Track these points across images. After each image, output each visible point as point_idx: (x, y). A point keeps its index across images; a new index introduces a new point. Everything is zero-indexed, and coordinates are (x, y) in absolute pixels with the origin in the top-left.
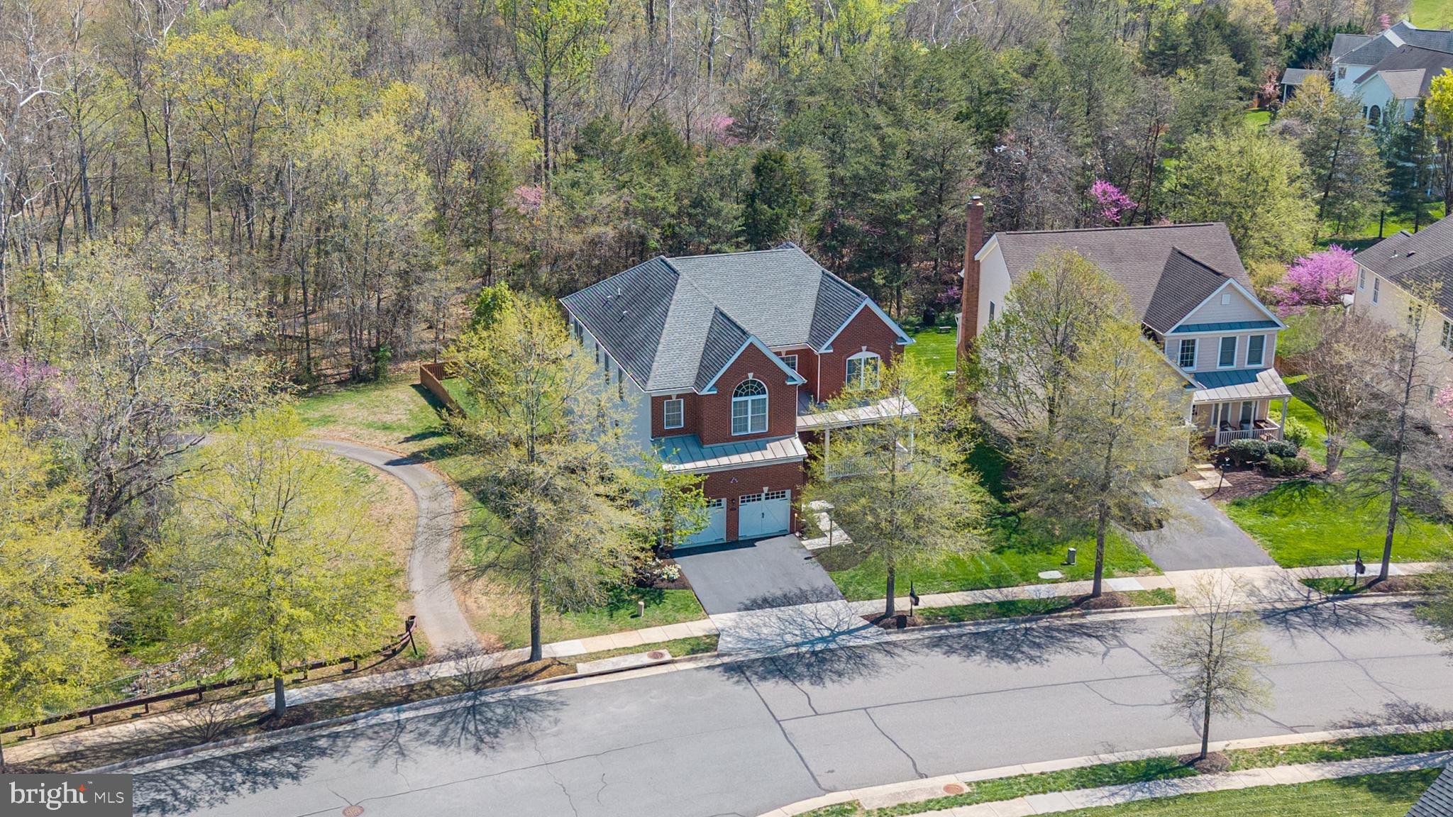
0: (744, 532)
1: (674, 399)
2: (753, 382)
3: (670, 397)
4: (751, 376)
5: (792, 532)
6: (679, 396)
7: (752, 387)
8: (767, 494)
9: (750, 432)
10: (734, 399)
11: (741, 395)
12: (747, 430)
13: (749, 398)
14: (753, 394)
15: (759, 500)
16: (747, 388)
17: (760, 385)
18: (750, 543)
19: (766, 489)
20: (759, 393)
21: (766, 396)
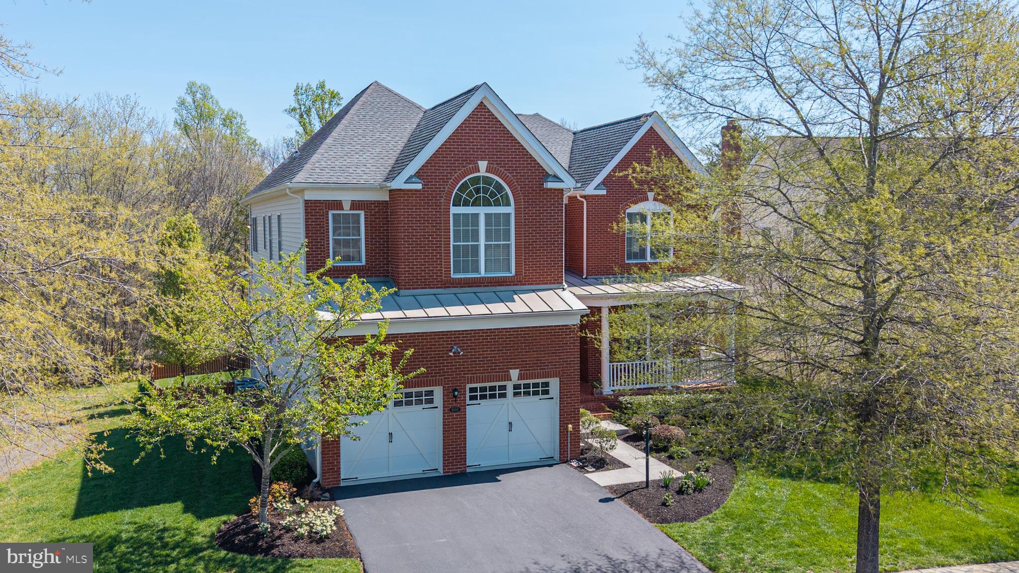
0: (475, 459)
1: (347, 210)
2: (488, 181)
3: (338, 205)
4: (483, 165)
5: (564, 461)
6: (355, 205)
7: (486, 191)
8: (516, 387)
9: (483, 273)
10: (454, 210)
11: (466, 204)
12: (477, 270)
13: (482, 211)
14: (487, 203)
15: (503, 396)
16: (477, 191)
17: (499, 188)
18: (490, 475)
19: (514, 373)
20: (497, 203)
21: (510, 210)
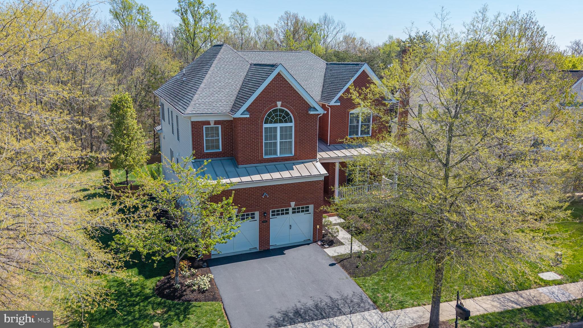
0: (275, 242)
1: (212, 125)
2: (282, 111)
3: (208, 123)
4: (279, 103)
5: (315, 241)
6: (216, 123)
7: (280, 116)
8: (293, 209)
9: (279, 155)
10: (265, 126)
11: (271, 122)
12: (276, 153)
13: (278, 125)
14: (281, 122)
15: (287, 213)
16: (276, 115)
17: (288, 114)
18: (280, 251)
19: (293, 204)
20: (286, 122)
21: (292, 124)
